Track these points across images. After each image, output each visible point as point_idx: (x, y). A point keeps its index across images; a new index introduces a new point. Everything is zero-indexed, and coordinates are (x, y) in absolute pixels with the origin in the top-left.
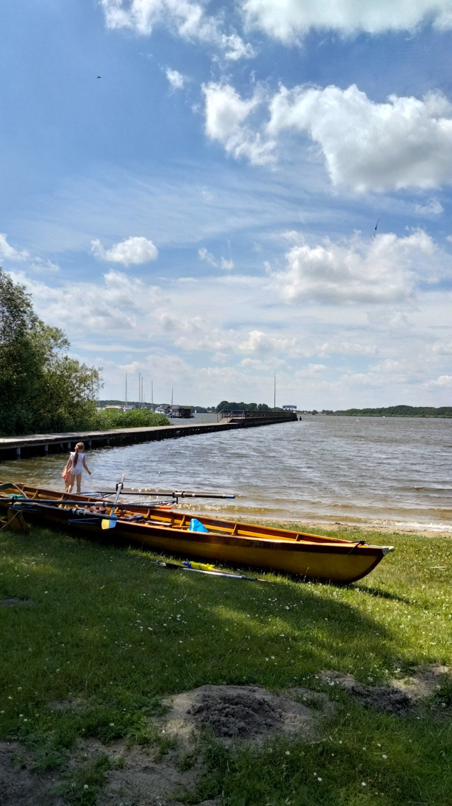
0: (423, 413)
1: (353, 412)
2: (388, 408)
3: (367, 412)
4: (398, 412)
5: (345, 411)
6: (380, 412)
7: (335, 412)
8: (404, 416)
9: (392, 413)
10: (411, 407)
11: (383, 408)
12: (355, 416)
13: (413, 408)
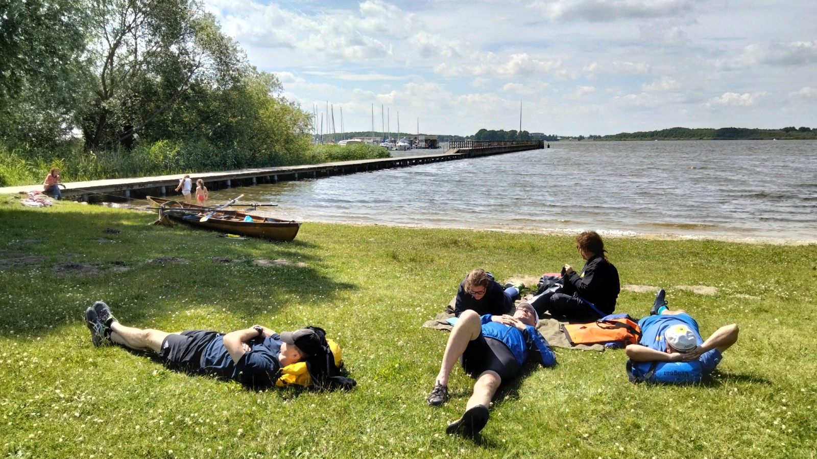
0: (701, 135)
1: (623, 137)
2: (661, 131)
3: (638, 136)
4: (672, 135)
5: (614, 136)
6: (653, 135)
7: (604, 137)
8: (679, 139)
9: (666, 137)
10: (688, 129)
11: (656, 131)
12: (625, 140)
13: (690, 130)
